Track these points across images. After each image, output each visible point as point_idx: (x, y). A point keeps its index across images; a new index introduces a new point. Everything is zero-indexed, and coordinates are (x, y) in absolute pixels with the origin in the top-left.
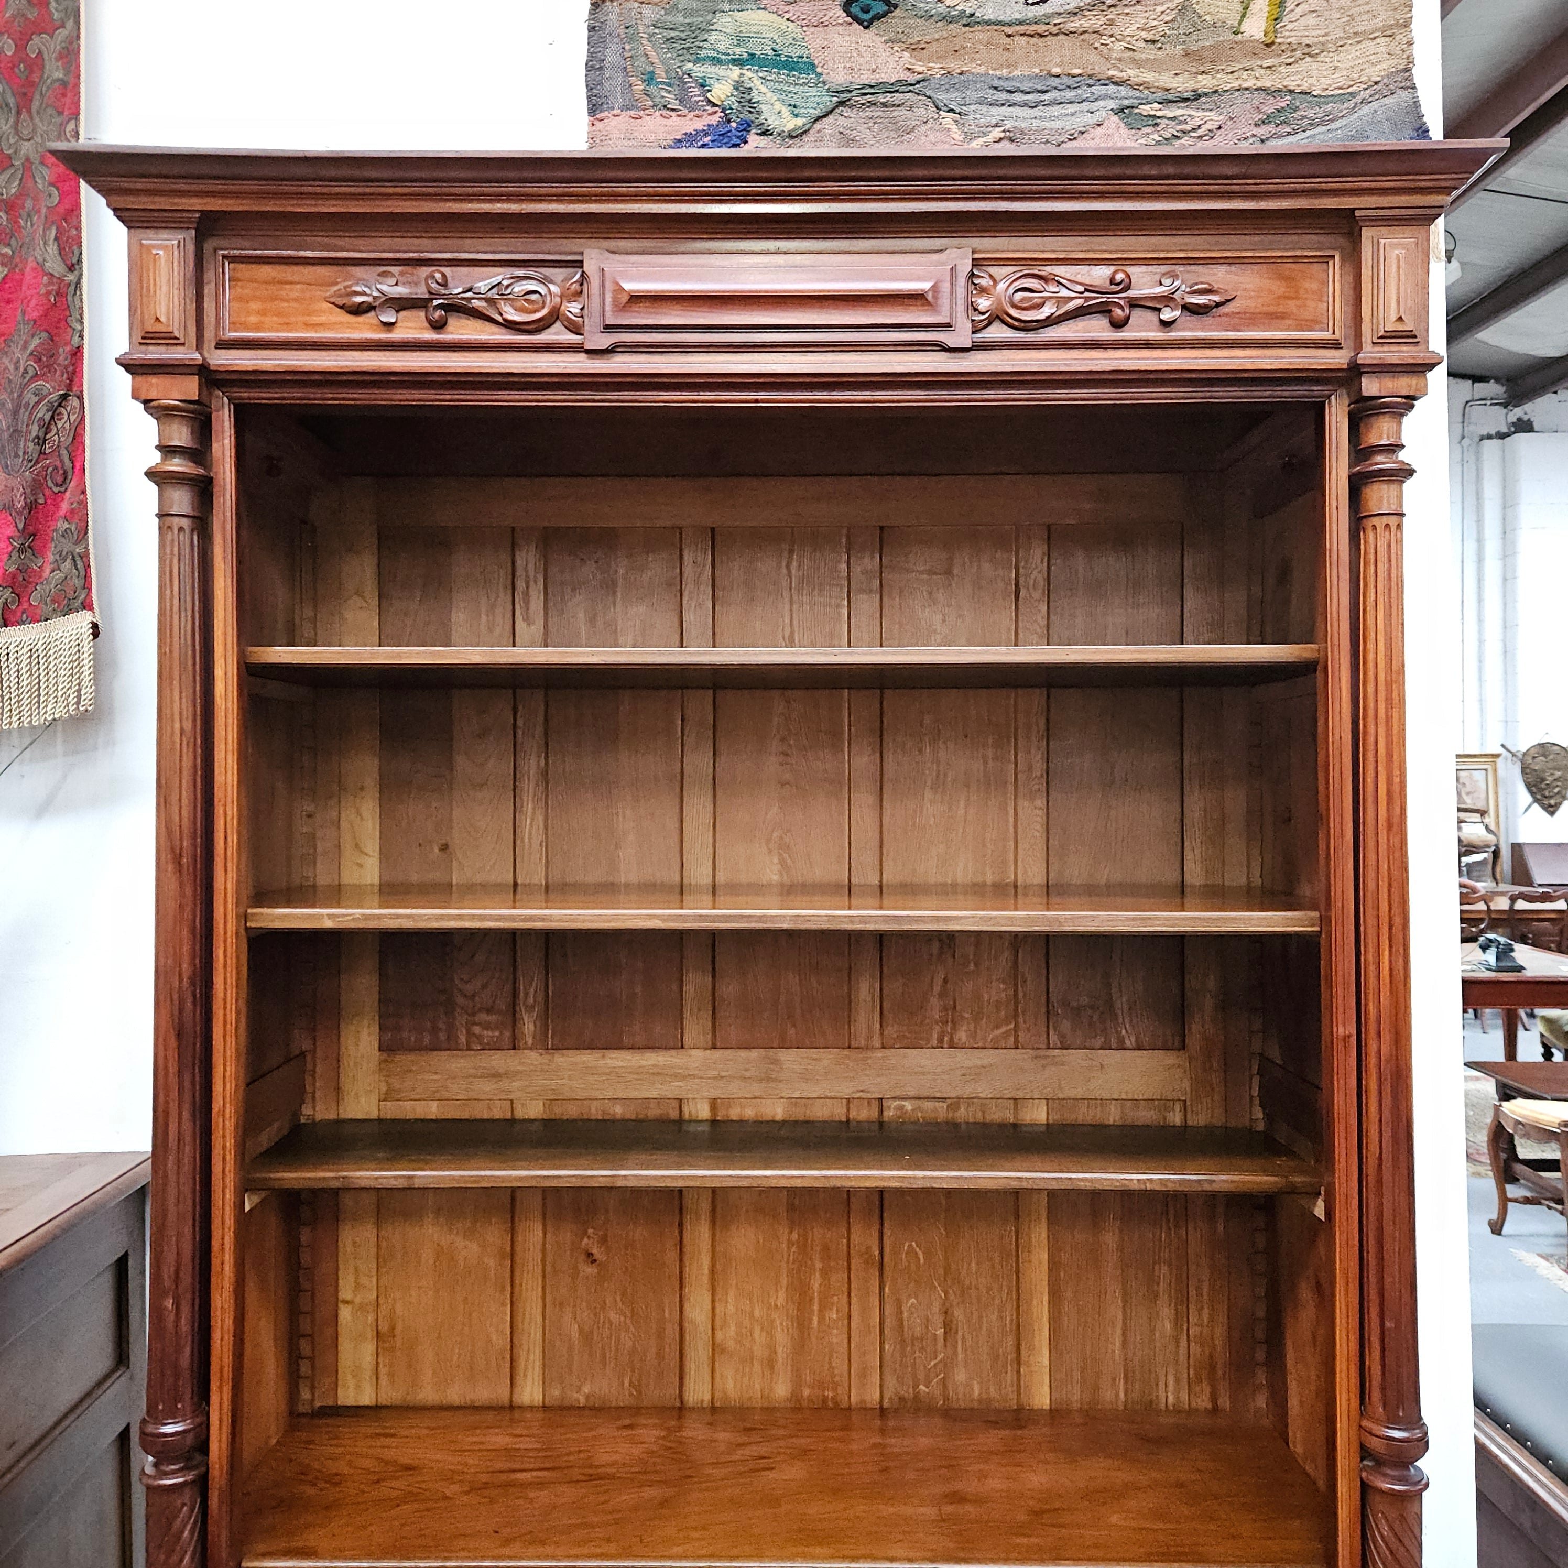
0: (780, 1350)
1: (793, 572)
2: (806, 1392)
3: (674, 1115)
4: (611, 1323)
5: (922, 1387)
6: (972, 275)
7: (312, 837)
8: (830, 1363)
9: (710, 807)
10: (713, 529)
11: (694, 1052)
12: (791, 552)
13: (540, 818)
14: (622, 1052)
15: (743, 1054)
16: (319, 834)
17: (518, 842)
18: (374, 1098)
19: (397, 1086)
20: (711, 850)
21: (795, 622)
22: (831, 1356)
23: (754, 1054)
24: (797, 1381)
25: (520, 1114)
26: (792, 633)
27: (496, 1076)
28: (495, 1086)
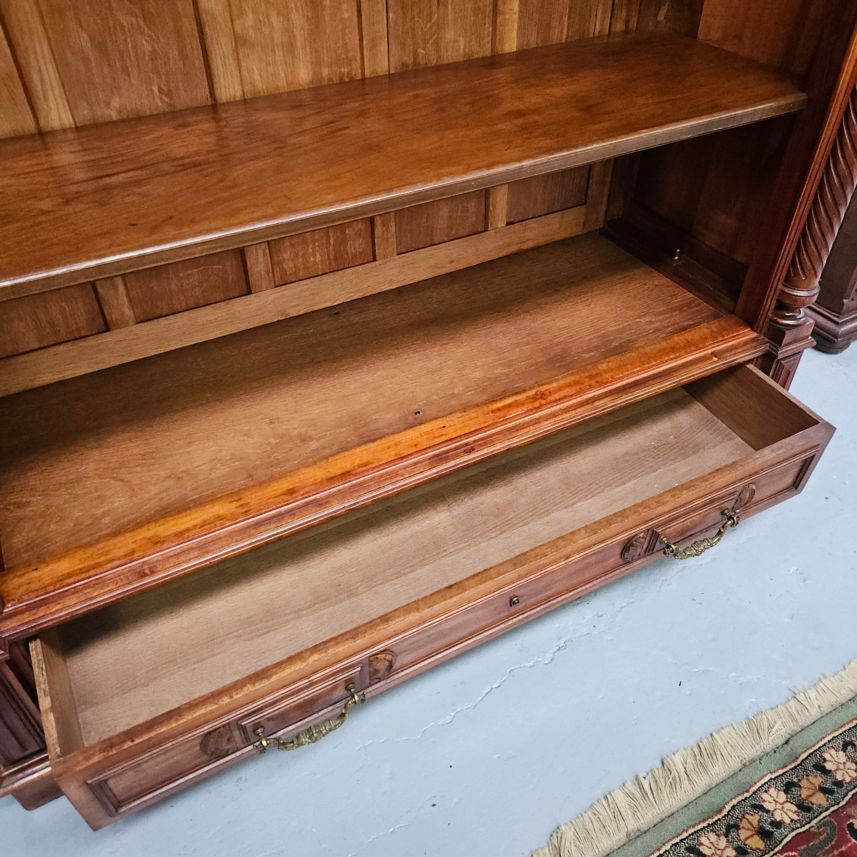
0: (297, 33)
2: (325, 72)
4: (122, 27)
5: (420, 50)
8: (344, 39)
22: (344, 34)
24: (317, 63)
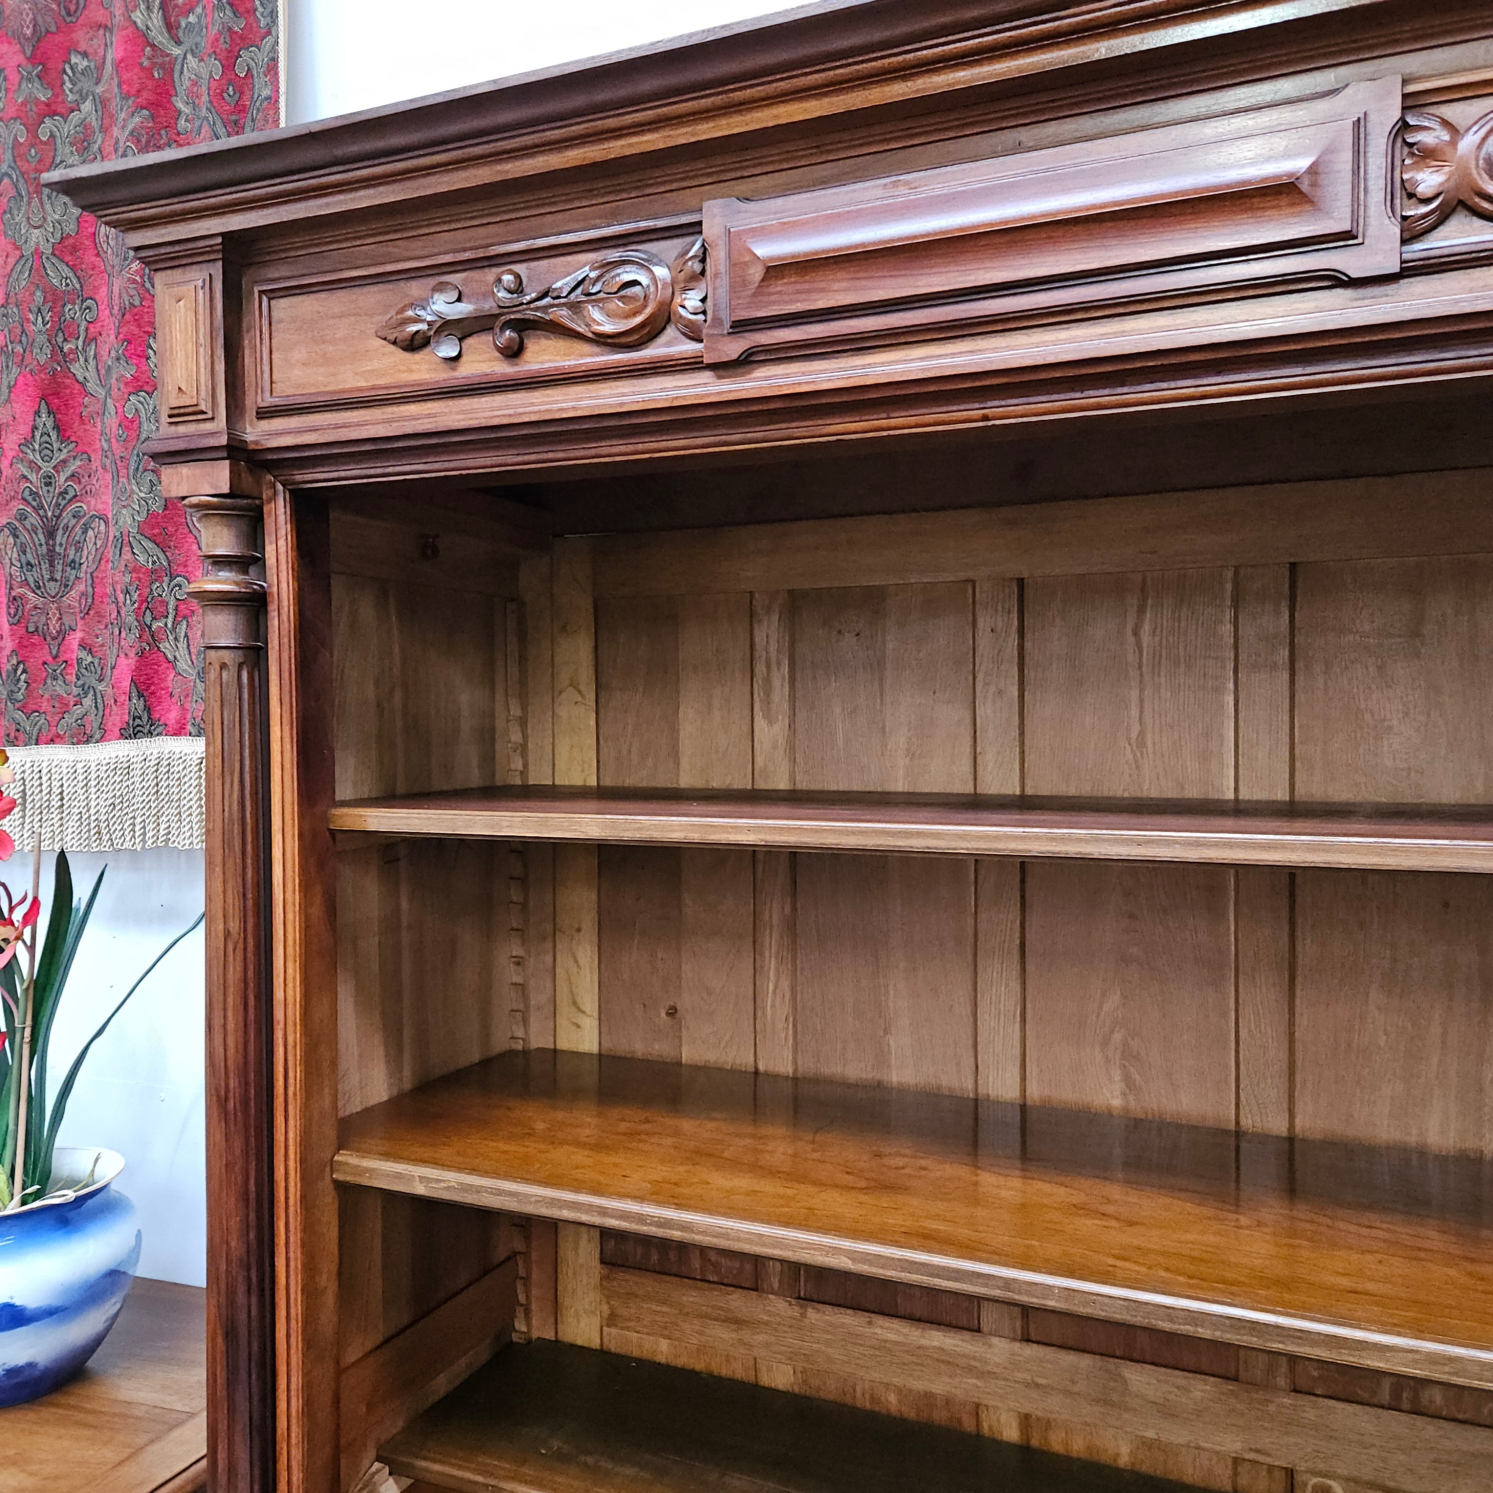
1: (1146, 639)
3: (968, 1425)
6: (1403, 127)
7: (522, 988)
9: (1016, 986)
10: (1021, 582)
11: (995, 1340)
12: (1141, 610)
13: (785, 984)
14: (896, 1321)
15: (1068, 1358)
16: (532, 983)
17: (759, 1014)
18: (596, 1322)
19: (620, 1311)
20: (1017, 1051)
21: (1148, 714)
23: (1085, 1361)
25: (765, 1380)
26: (1142, 734)
27: (736, 1322)
28: (734, 1335)
